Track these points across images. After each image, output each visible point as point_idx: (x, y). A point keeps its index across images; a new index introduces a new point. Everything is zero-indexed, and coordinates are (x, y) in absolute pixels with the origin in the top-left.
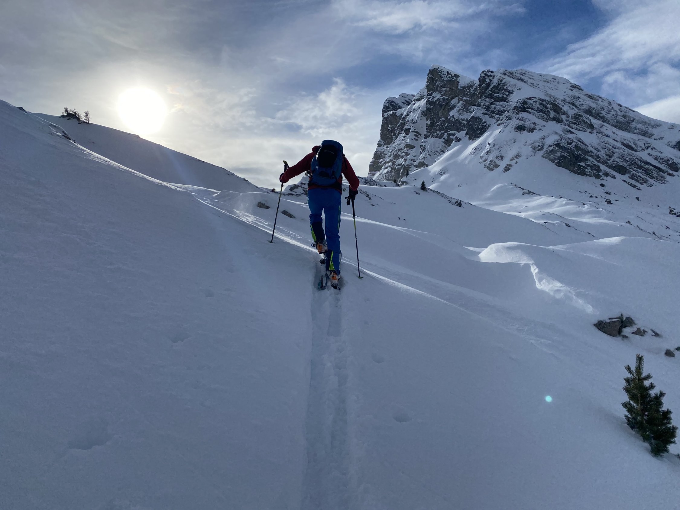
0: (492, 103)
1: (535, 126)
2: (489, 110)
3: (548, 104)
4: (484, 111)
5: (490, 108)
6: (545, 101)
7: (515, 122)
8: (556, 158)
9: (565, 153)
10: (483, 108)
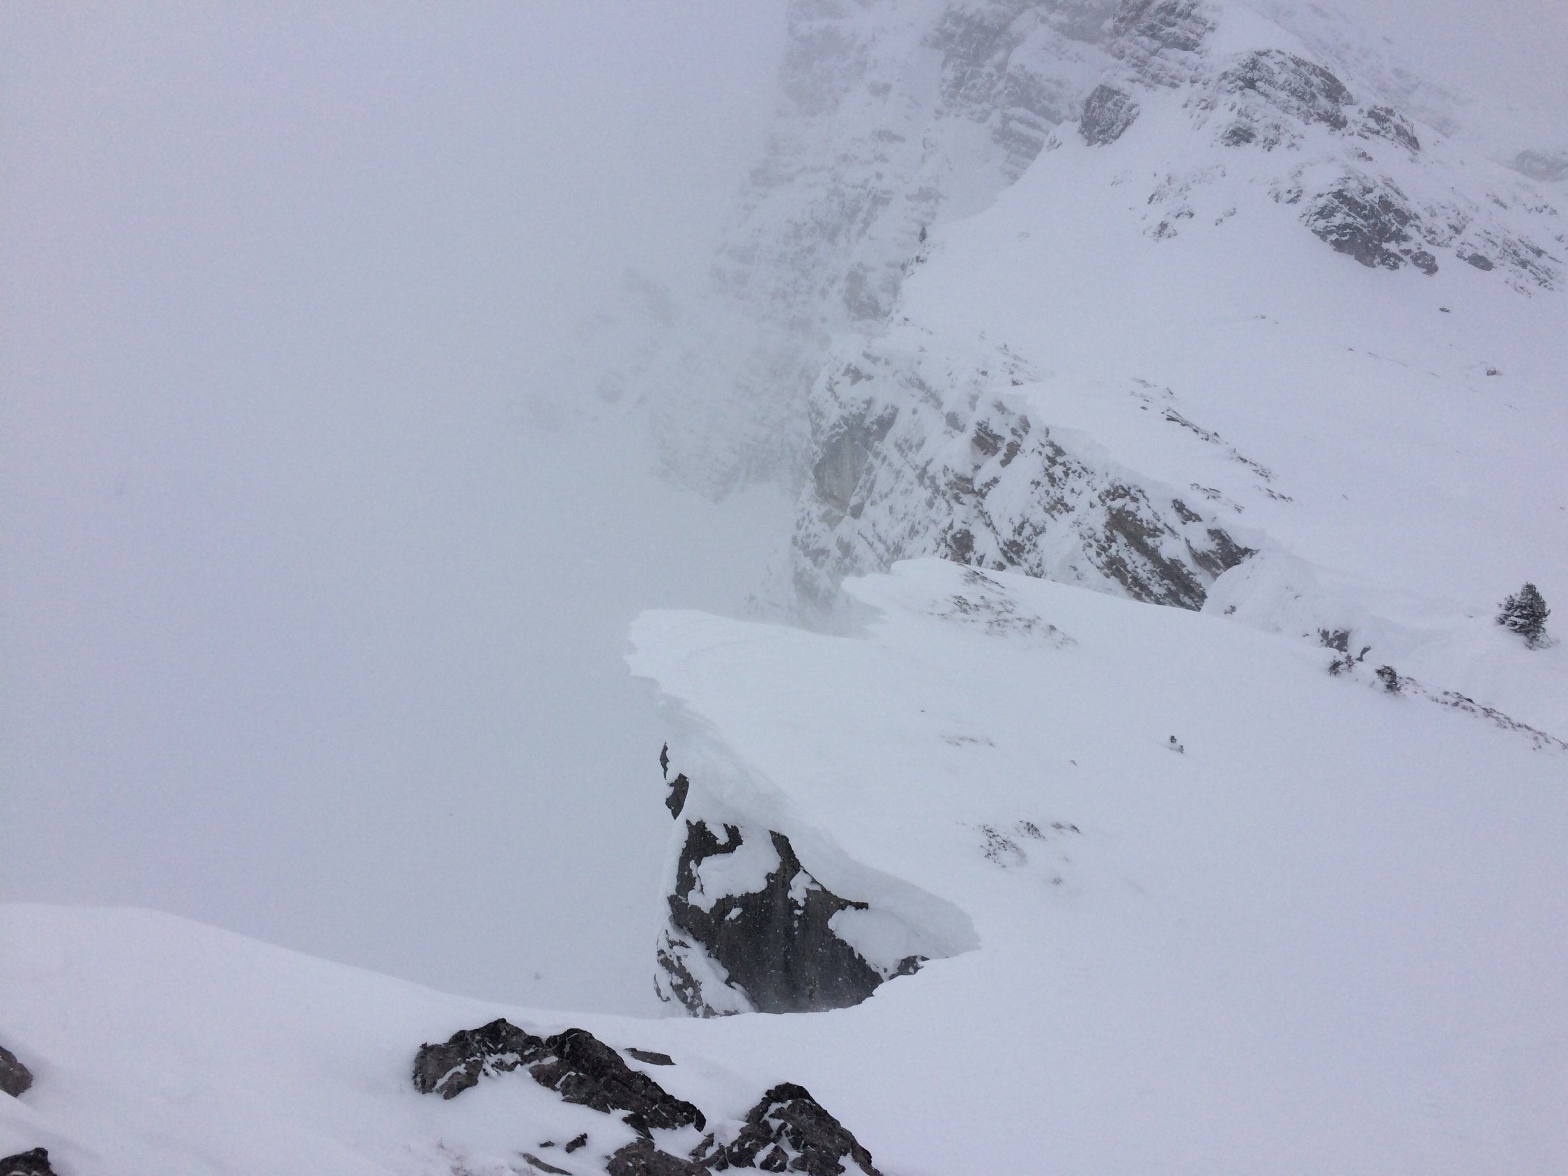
0: (1154, 53)
1: (1279, 134)
2: (1147, 72)
3: (1310, 74)
4: (1132, 73)
5: (1150, 66)
6: (1305, 64)
7: (1225, 117)
8: (1332, 228)
9: (1355, 218)
10: (1131, 64)
